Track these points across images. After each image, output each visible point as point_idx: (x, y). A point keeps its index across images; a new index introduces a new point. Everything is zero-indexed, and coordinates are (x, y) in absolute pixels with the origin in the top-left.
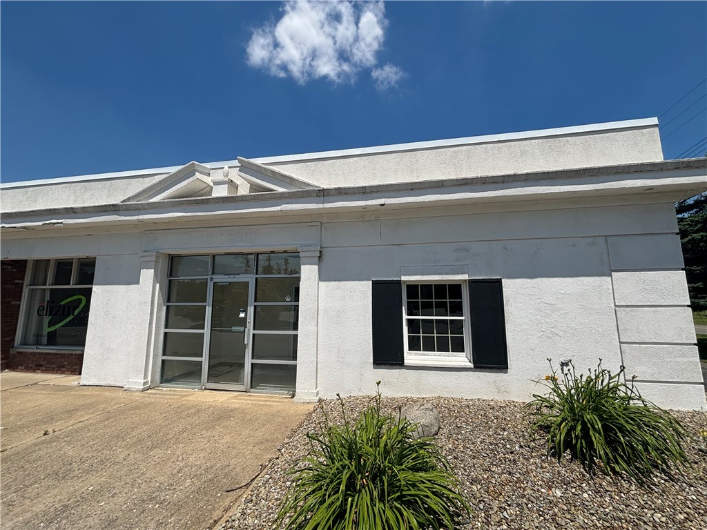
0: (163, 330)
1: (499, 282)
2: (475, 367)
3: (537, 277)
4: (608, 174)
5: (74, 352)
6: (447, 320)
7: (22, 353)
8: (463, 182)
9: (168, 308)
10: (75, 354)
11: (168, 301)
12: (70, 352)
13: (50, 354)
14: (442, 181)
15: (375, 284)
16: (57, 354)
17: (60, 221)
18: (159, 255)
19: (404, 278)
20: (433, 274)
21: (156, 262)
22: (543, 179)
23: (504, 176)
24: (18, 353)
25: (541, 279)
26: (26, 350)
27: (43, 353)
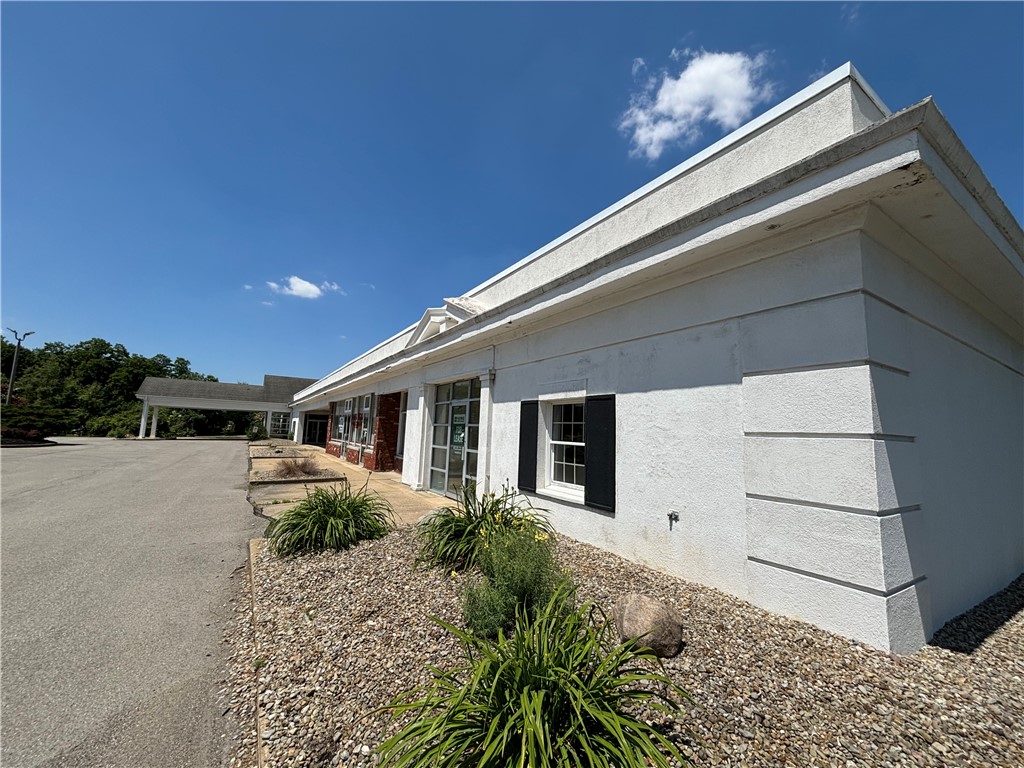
0: (431, 446)
1: (612, 398)
2: (586, 504)
3: (650, 390)
4: (693, 226)
6: (563, 445)
8: (556, 284)
9: (435, 427)
11: (435, 422)
14: (542, 287)
15: (523, 404)
18: (426, 386)
19: (541, 398)
20: (560, 392)
21: (425, 391)
22: (624, 257)
23: (586, 266)
25: (656, 392)
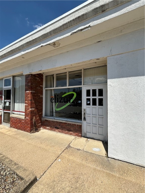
5: (76, 124)
7: (47, 120)
10: (77, 125)
12: (74, 123)
13: (62, 123)
16: (66, 123)
17: (87, 25)
24: (46, 120)
26: (50, 120)
27: (58, 122)
